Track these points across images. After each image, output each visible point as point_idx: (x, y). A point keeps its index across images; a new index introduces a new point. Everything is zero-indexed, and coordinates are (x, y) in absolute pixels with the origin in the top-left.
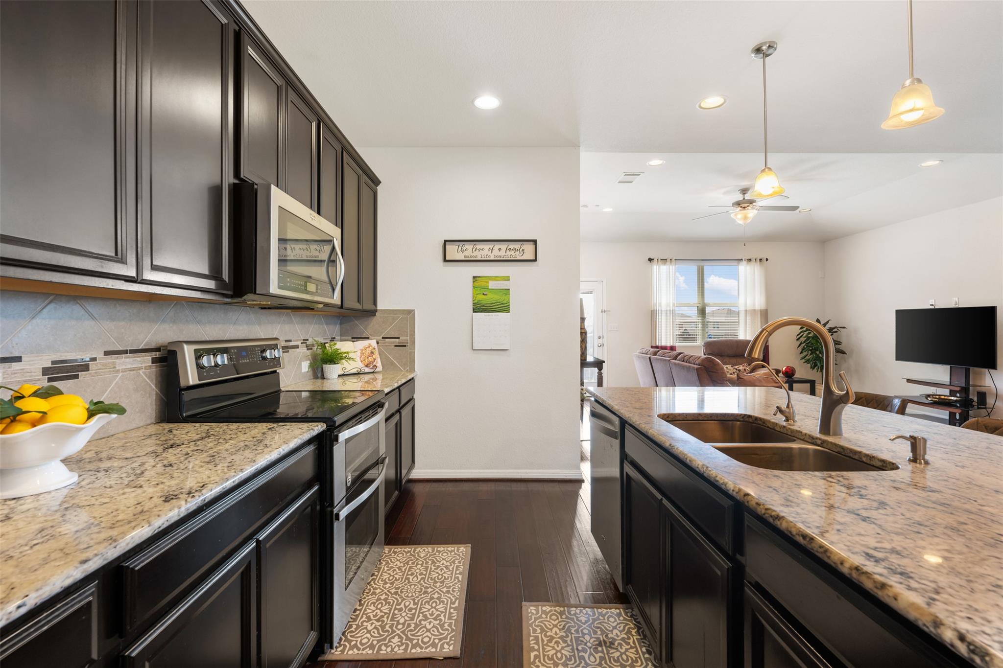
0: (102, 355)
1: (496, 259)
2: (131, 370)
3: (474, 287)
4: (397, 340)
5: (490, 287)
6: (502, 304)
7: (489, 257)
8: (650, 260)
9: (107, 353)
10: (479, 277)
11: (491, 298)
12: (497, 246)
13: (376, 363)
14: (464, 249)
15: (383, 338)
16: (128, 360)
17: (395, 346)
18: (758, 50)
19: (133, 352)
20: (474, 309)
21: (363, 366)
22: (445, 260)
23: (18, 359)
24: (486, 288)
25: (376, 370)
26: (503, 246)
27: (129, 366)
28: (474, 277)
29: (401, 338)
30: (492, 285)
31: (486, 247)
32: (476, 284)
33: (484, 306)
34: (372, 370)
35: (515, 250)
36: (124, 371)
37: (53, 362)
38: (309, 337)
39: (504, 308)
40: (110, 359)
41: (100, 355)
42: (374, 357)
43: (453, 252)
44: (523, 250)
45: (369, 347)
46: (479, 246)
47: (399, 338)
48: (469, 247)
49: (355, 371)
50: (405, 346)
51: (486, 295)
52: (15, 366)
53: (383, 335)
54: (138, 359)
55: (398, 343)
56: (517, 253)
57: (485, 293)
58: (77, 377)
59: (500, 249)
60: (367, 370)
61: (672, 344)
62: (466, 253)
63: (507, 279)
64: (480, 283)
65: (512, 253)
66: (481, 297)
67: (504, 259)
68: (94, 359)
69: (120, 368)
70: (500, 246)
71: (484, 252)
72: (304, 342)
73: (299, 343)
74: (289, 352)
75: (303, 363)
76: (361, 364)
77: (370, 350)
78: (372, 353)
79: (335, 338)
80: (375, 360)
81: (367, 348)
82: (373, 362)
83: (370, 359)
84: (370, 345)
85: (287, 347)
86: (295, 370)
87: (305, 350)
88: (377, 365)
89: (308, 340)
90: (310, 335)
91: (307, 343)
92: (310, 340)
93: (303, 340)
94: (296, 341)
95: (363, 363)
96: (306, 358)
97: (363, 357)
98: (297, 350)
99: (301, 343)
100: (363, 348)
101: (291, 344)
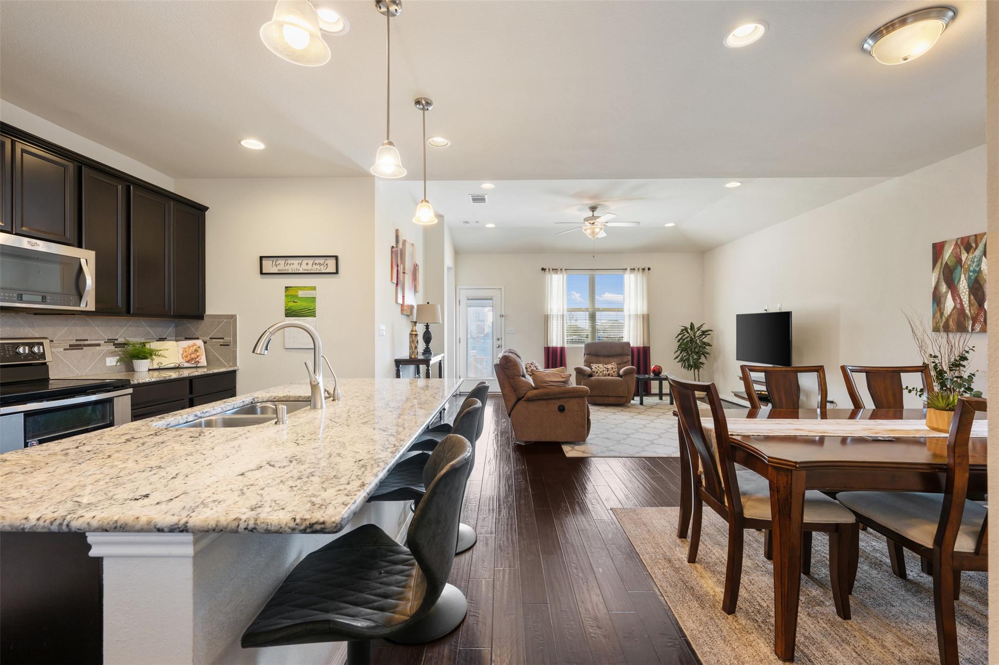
1: (304, 272)
3: (286, 296)
4: (222, 340)
5: (299, 296)
6: (310, 310)
7: (299, 270)
8: (543, 269)
10: (290, 287)
11: (301, 305)
12: (305, 261)
13: (200, 359)
14: (278, 263)
15: (210, 338)
17: (221, 345)
18: (418, 102)
20: (286, 314)
21: (184, 361)
22: (261, 273)
24: (296, 296)
25: (198, 365)
26: (310, 261)
28: (286, 287)
29: (225, 339)
30: (301, 294)
31: (296, 262)
32: (288, 293)
33: (293, 312)
34: (195, 365)
35: (320, 264)
38: (120, 337)
39: (310, 313)
42: (198, 354)
43: (268, 266)
44: (327, 264)
45: (193, 346)
46: (290, 261)
47: (223, 338)
48: (281, 262)
49: (172, 365)
50: (228, 345)
51: (296, 302)
53: (210, 337)
55: (223, 342)
56: (322, 267)
57: (295, 301)
59: (307, 264)
60: (187, 365)
61: (562, 346)
62: (279, 267)
63: (314, 288)
64: (291, 292)
65: (318, 267)
66: (291, 304)
67: (312, 272)
70: (308, 261)
71: (294, 266)
72: (110, 341)
73: (102, 342)
74: (83, 349)
75: (107, 358)
76: (181, 360)
77: (194, 348)
78: (196, 351)
79: (166, 339)
80: (198, 356)
81: (191, 347)
82: (196, 359)
83: (193, 356)
84: (195, 344)
85: (80, 345)
86: (94, 363)
87: (111, 347)
88: (200, 361)
89: (117, 340)
90: (121, 335)
91: (116, 342)
92: (121, 340)
93: (108, 340)
94: (95, 340)
95: (184, 359)
96: (113, 354)
97: (185, 354)
98: (98, 348)
99: (105, 342)
100: (186, 347)
101: (86, 342)
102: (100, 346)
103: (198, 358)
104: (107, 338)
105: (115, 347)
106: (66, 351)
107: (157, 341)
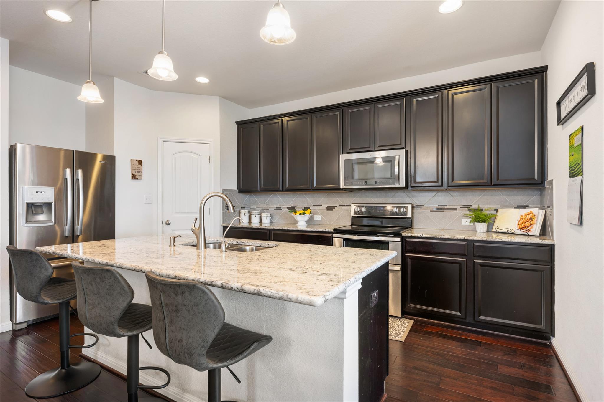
0: (338, 206)
2: (346, 210)
9: (339, 205)
13: (531, 228)
15: (547, 207)
16: (345, 207)
19: (346, 205)
20: (570, 175)
23: (321, 205)
25: (530, 233)
27: (346, 209)
28: (570, 134)
29: (550, 207)
30: (575, 142)
33: (573, 170)
34: (526, 234)
36: (344, 210)
37: (328, 206)
38: (474, 204)
40: (340, 207)
41: (338, 205)
42: (531, 222)
45: (530, 214)
52: (321, 206)
53: (547, 205)
54: (348, 207)
58: (332, 210)
60: (519, 232)
68: (336, 207)
69: (343, 209)
72: (465, 207)
73: (458, 208)
74: (443, 211)
75: (462, 219)
76: (516, 227)
77: (530, 216)
78: (531, 219)
79: (527, 206)
80: (531, 224)
81: (527, 214)
82: (528, 227)
83: (527, 224)
84: (531, 213)
85: (442, 209)
86: (451, 222)
87: (466, 211)
88: (531, 230)
89: (471, 206)
90: (475, 203)
91: (471, 208)
92: (475, 206)
93: (463, 206)
94: (453, 206)
95: (519, 226)
96: (466, 216)
97: (521, 221)
98: (455, 211)
99: (461, 207)
100: (524, 215)
101: (446, 207)
102: (457, 210)
103: (530, 226)
104: (462, 205)
105: (470, 212)
106: (431, 212)
107: (515, 208)
